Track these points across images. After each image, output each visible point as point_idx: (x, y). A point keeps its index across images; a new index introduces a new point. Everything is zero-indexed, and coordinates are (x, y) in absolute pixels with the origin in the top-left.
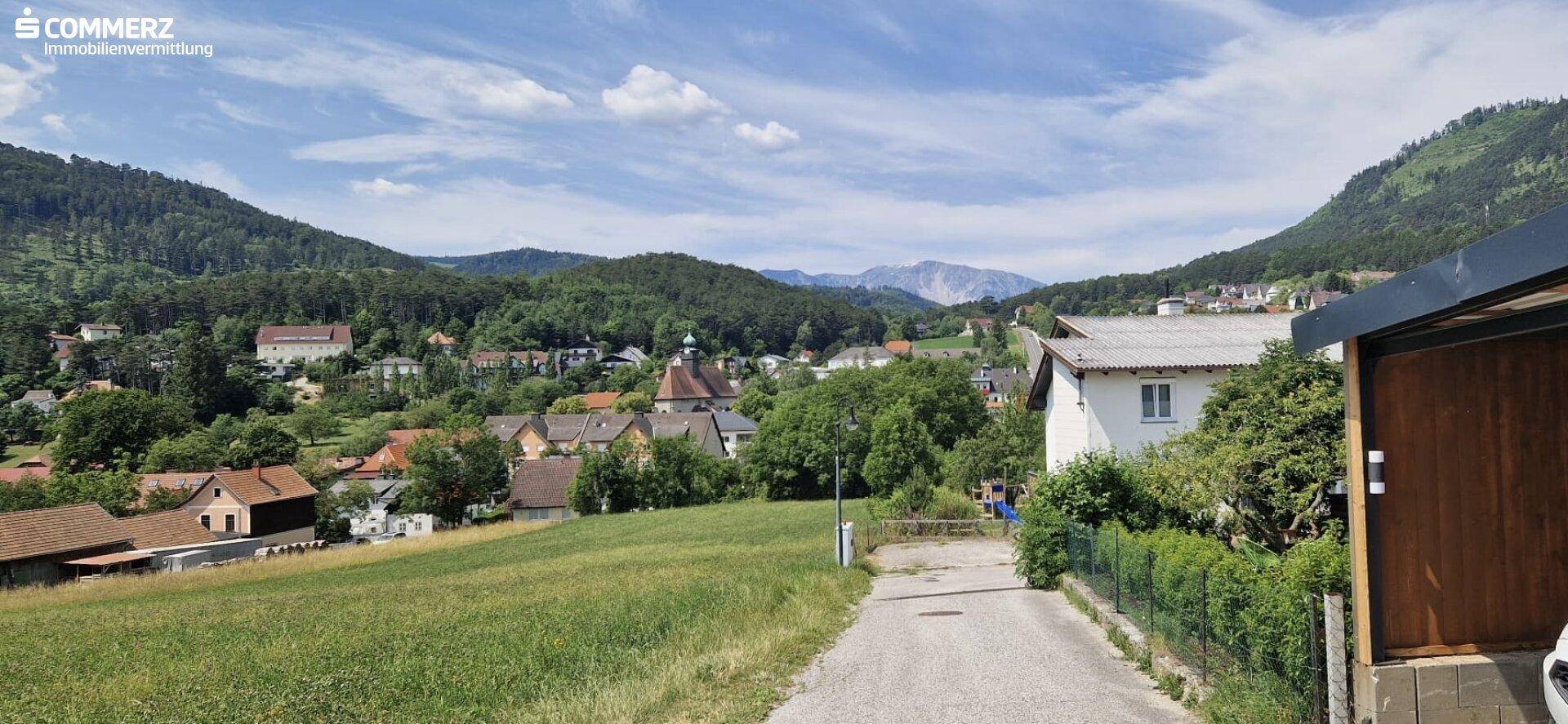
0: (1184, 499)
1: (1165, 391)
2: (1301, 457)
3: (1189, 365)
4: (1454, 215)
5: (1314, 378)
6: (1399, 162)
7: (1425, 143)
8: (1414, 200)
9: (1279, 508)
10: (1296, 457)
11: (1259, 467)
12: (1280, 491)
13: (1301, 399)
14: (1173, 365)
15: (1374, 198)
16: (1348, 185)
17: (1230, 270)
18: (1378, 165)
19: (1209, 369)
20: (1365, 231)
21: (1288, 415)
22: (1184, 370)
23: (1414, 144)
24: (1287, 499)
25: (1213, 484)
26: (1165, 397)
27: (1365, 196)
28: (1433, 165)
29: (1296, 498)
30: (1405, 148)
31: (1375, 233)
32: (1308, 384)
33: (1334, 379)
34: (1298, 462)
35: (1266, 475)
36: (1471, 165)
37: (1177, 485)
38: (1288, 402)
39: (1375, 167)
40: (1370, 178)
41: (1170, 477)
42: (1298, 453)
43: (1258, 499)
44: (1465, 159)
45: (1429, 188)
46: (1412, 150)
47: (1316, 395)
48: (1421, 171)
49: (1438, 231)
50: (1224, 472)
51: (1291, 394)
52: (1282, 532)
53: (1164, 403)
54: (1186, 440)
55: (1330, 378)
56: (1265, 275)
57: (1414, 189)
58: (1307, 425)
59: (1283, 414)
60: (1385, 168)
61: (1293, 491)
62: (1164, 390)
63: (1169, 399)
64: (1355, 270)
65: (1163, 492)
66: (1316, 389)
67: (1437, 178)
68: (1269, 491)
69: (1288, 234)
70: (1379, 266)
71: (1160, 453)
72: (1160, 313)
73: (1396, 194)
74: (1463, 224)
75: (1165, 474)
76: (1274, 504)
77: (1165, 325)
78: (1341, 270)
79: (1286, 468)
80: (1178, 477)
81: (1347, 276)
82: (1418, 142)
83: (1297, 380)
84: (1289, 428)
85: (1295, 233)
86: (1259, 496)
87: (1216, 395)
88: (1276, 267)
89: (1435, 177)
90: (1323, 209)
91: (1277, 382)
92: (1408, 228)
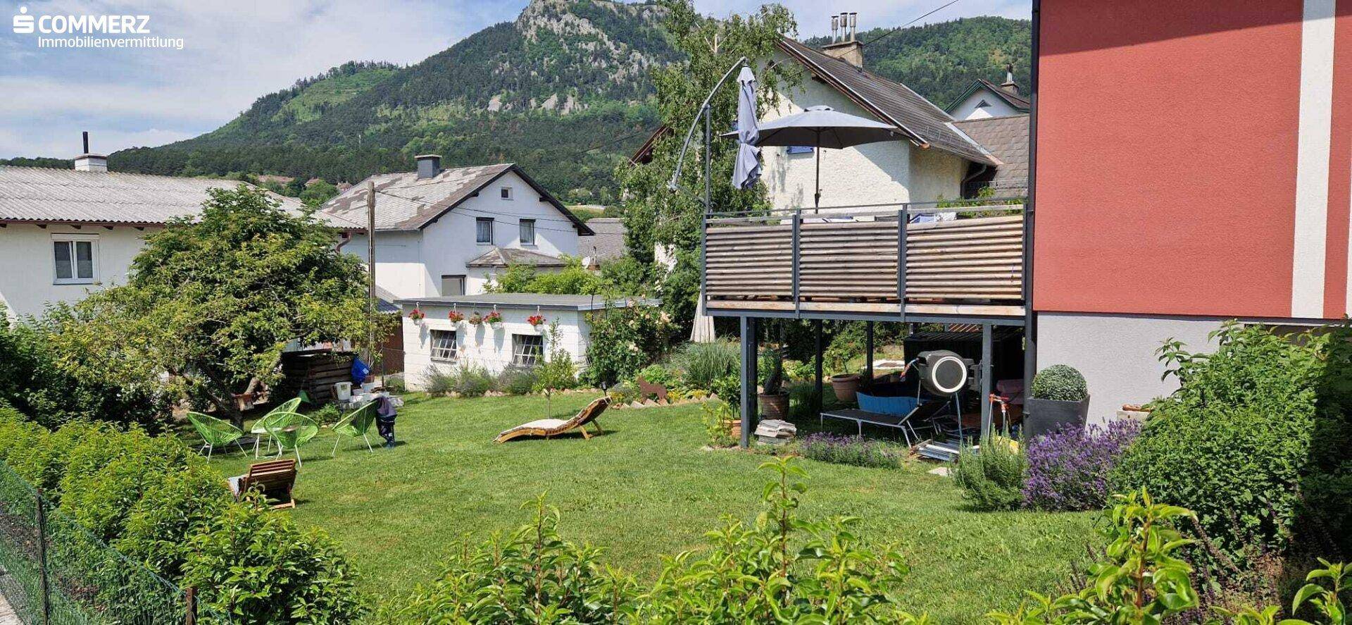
0: (112, 370)
1: (85, 251)
2: (261, 314)
3: (116, 221)
4: (337, 140)
5: (269, 230)
6: (294, 93)
7: (313, 81)
8: (306, 124)
9: (239, 373)
10: (255, 314)
11: (210, 327)
12: (239, 353)
13: (257, 251)
14: (94, 220)
15: (275, 118)
16: (255, 106)
17: (152, 163)
18: (278, 93)
19: (141, 226)
20: (268, 143)
21: (242, 269)
22: (109, 226)
23: (305, 80)
24: (248, 361)
25: (154, 351)
26: (85, 254)
27: (268, 117)
28: (320, 99)
29: (259, 360)
30: (299, 82)
31: (277, 146)
32: (263, 236)
33: (290, 232)
34: (257, 319)
35: (221, 337)
36: (347, 103)
37: (101, 352)
38: (241, 255)
39: (276, 94)
40: (269, 104)
41: (91, 344)
42: (254, 309)
43: (211, 365)
44: (343, 99)
45: (317, 116)
46: (304, 85)
47: (273, 247)
48: (312, 104)
49: (326, 149)
50: (170, 333)
51: (244, 244)
52: (236, 398)
53: (84, 262)
54: (113, 296)
55: (285, 231)
56: (185, 171)
57: (306, 117)
58: (263, 280)
59: (235, 267)
60: (284, 96)
61: (256, 351)
62: (85, 246)
63: (90, 258)
64: (262, 174)
65: (81, 363)
66: (274, 240)
67: (323, 110)
68: (225, 353)
69: (204, 139)
70: (281, 172)
71: (75, 315)
72: (77, 169)
73: (292, 119)
74: (344, 147)
75: (84, 340)
76: (232, 368)
77: (81, 180)
78: (250, 172)
79: (244, 326)
80: (104, 343)
81: (255, 178)
82: (308, 80)
83: (249, 231)
84: (241, 283)
85: (210, 139)
86: (213, 360)
87: (150, 248)
88: (195, 165)
89: (321, 108)
90: (234, 122)
91: (226, 232)
92: (303, 145)
